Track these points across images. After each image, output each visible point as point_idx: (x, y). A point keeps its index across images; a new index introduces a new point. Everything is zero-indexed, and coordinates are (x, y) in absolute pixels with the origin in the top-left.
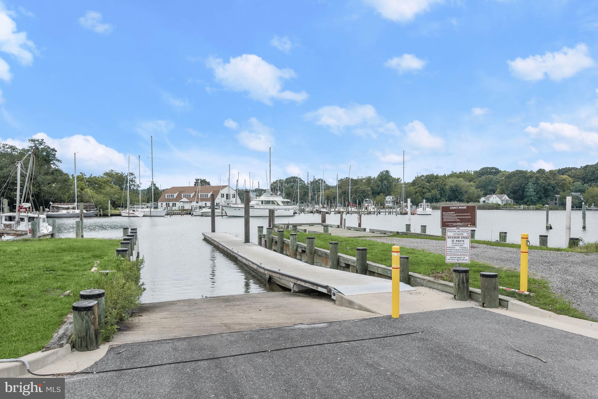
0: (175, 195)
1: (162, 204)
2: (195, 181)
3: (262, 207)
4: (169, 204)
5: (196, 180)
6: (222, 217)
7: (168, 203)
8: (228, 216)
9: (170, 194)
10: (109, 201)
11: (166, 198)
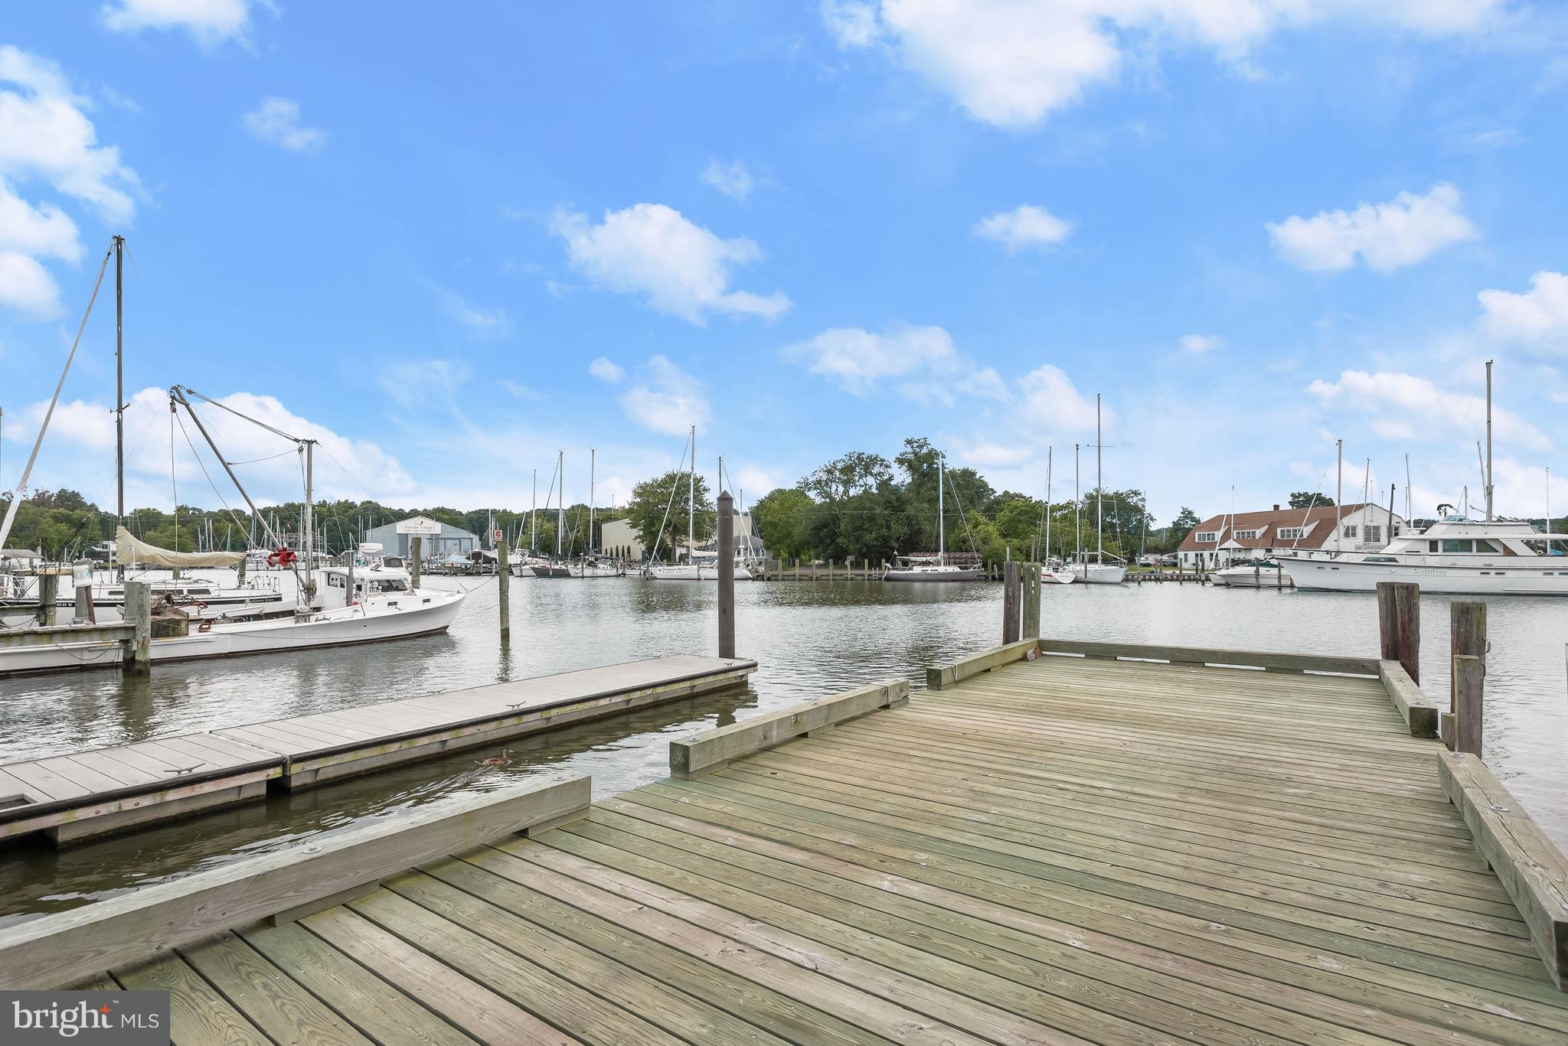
0: (1216, 533)
1: (1186, 555)
2: (1291, 499)
3: (1432, 560)
4: (1202, 555)
5: (1293, 495)
6: (1280, 589)
7: (1199, 552)
8: (1298, 588)
9: (1206, 533)
10: (1008, 549)
11: (1197, 541)
